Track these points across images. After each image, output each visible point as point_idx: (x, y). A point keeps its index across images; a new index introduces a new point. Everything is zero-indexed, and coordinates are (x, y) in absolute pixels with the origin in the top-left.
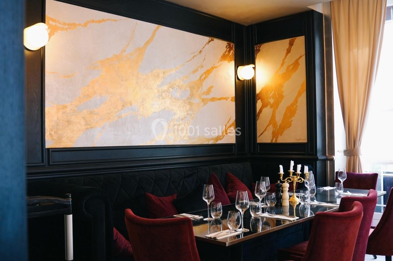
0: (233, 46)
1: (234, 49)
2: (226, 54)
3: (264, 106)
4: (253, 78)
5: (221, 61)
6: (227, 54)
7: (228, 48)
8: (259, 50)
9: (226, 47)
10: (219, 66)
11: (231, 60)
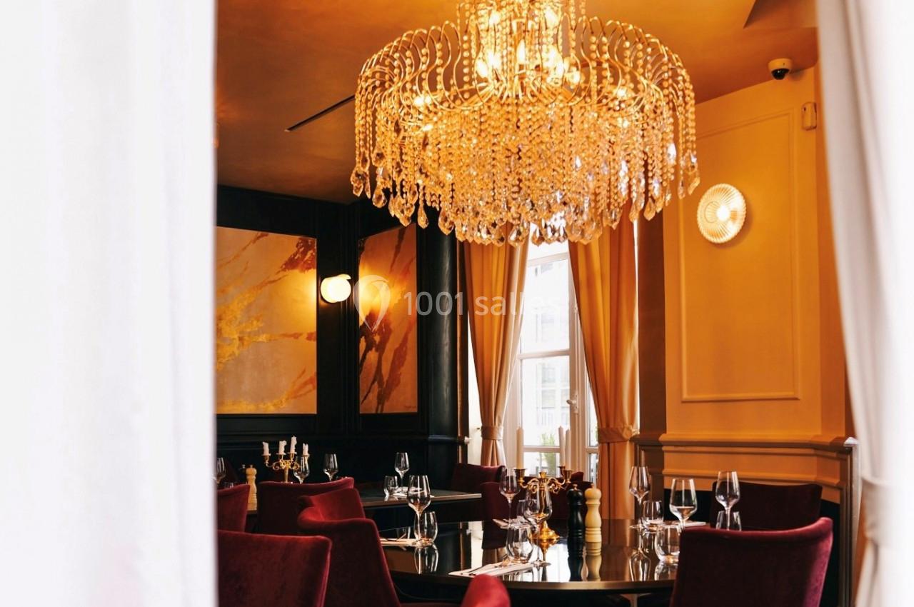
0: (313, 243)
1: (316, 248)
2: (296, 258)
3: (368, 348)
4: (349, 299)
5: (284, 270)
6: (299, 258)
7: (303, 246)
8: (363, 249)
9: (297, 246)
10: (280, 279)
11: (308, 268)
